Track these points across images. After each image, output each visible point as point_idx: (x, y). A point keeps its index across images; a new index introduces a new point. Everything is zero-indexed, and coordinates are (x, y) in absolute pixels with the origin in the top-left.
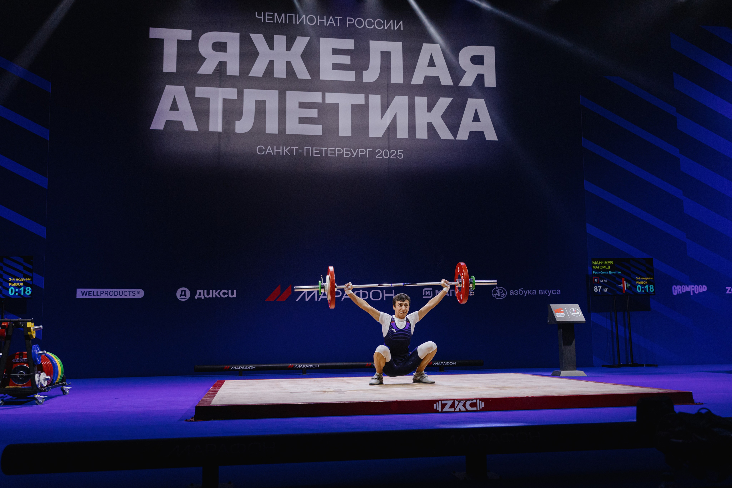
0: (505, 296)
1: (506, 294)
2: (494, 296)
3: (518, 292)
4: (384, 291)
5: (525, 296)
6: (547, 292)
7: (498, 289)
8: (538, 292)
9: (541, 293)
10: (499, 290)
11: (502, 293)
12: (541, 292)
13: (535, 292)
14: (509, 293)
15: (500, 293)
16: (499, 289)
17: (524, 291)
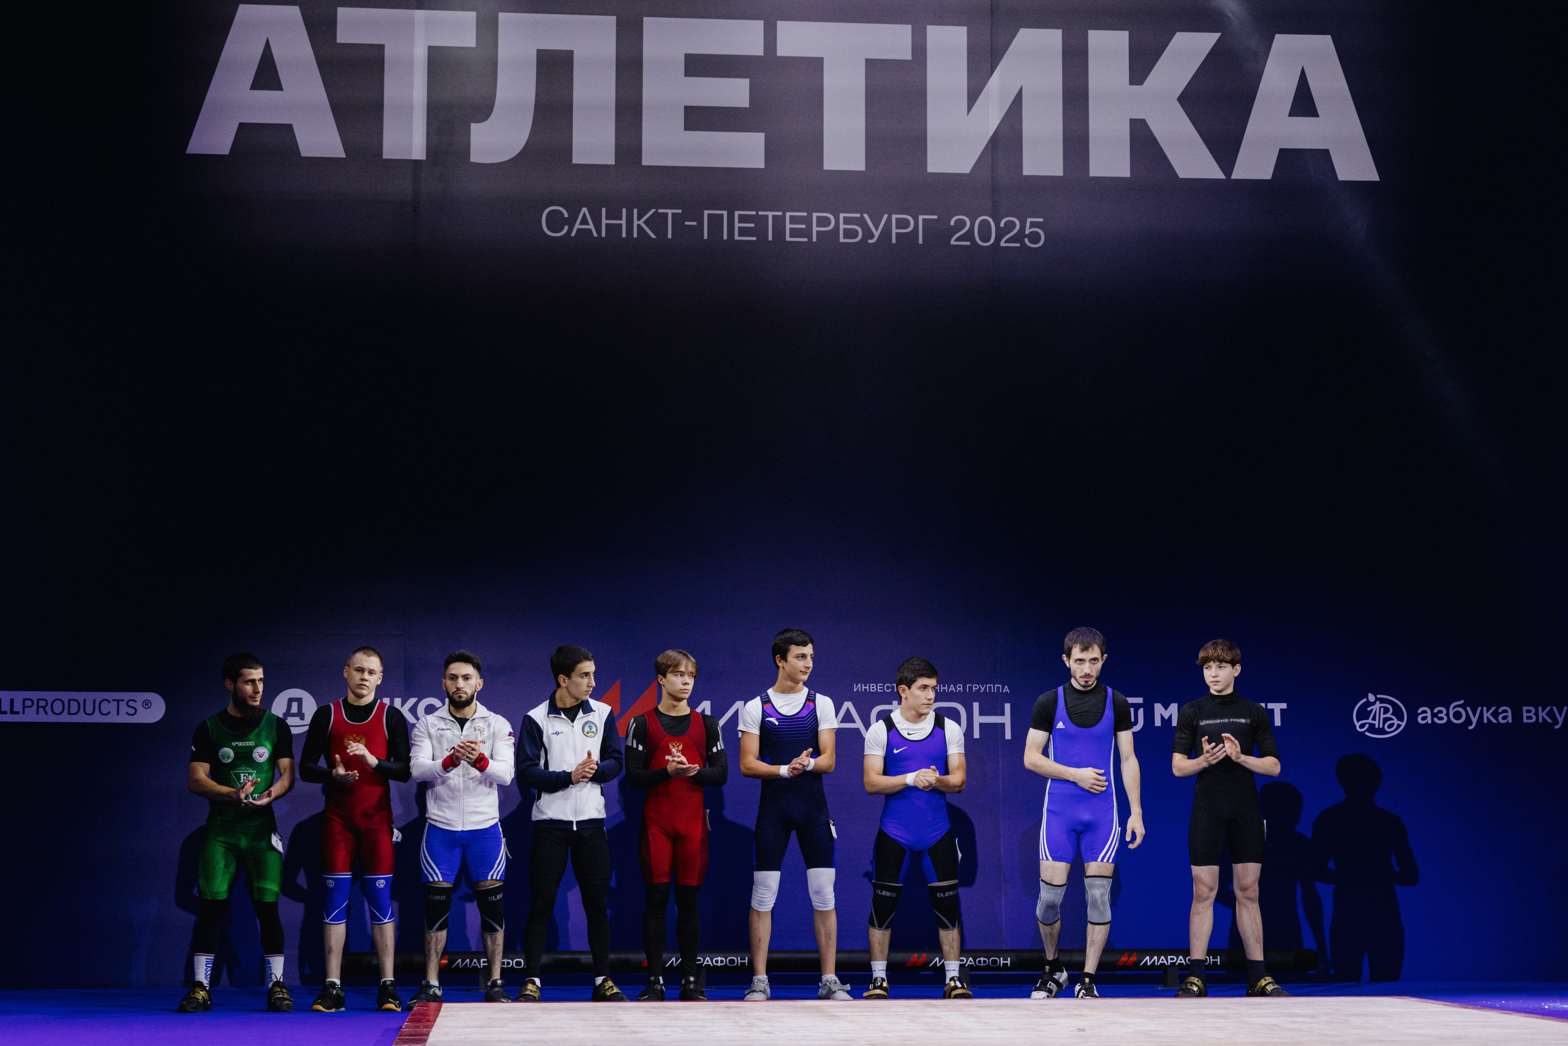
0: (1399, 726)
1: (1402, 721)
2: (1362, 726)
3: (1447, 715)
4: (976, 705)
5: (1470, 728)
6: (1551, 714)
7: (1374, 704)
8: (1517, 715)
9: (1529, 718)
10: (1378, 705)
11: (1388, 715)
12: (1529, 714)
13: (1509, 714)
14: (1413, 716)
15: (1382, 716)
16: (1378, 702)
17: (1468, 709)
